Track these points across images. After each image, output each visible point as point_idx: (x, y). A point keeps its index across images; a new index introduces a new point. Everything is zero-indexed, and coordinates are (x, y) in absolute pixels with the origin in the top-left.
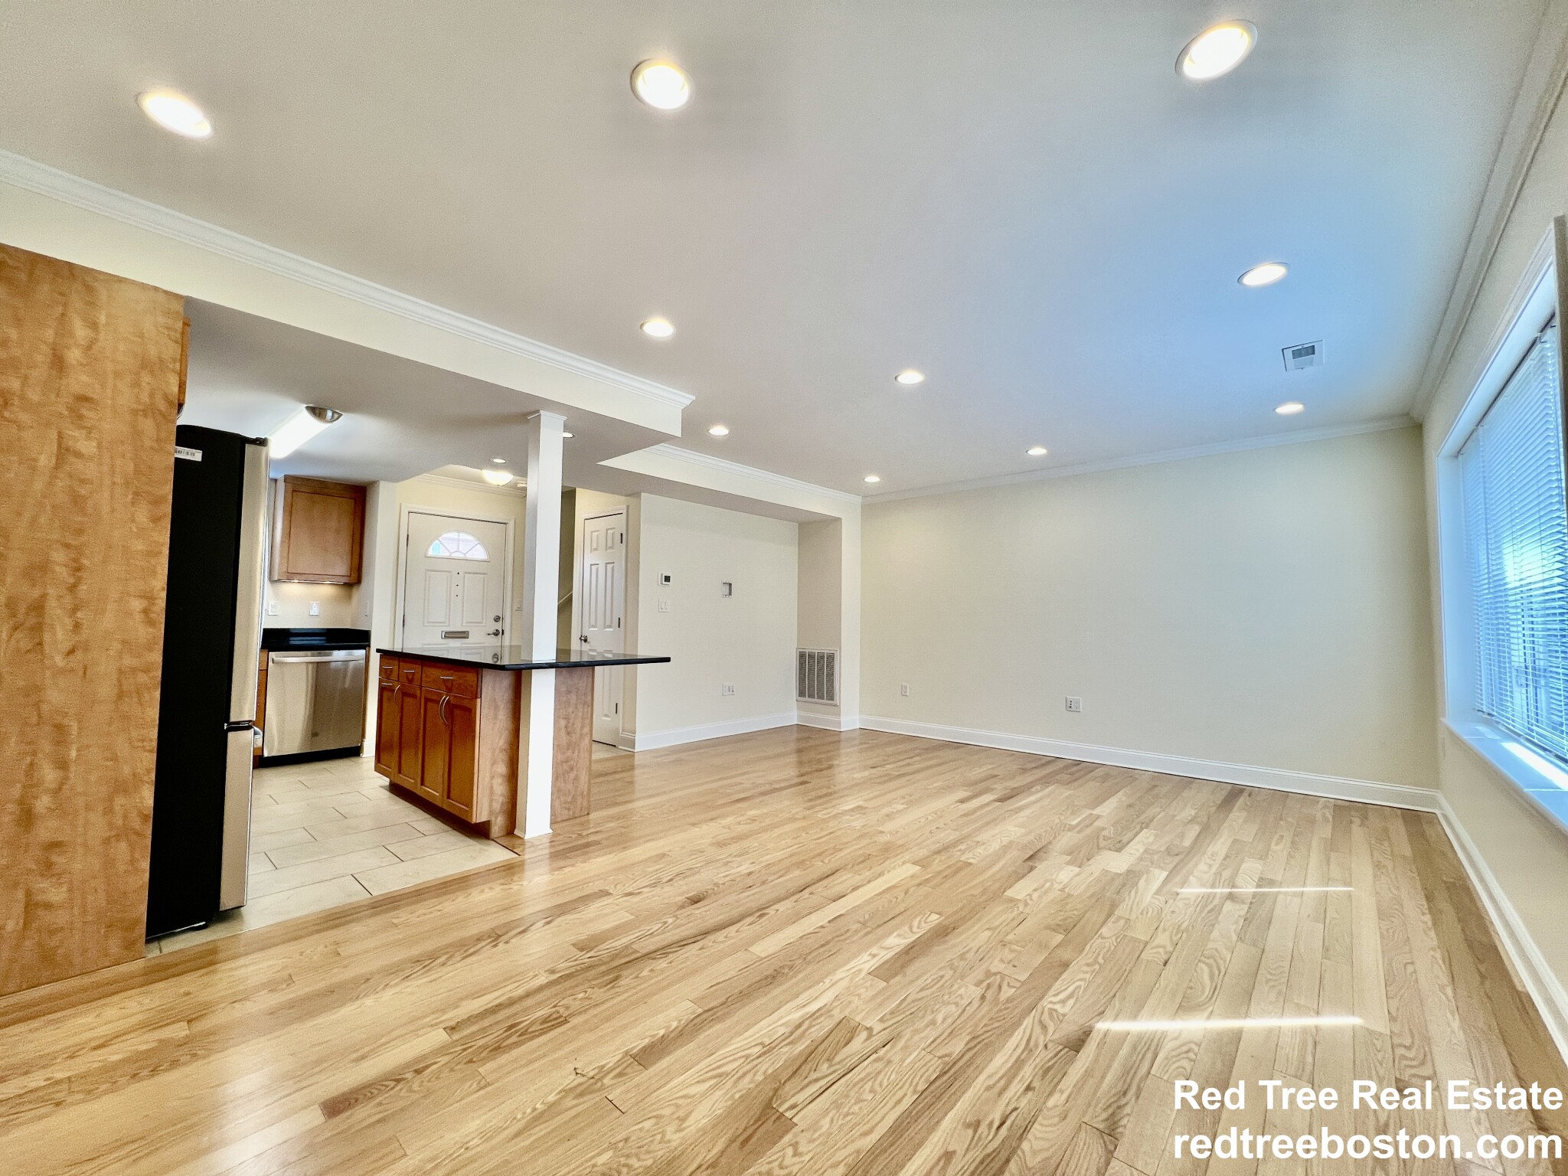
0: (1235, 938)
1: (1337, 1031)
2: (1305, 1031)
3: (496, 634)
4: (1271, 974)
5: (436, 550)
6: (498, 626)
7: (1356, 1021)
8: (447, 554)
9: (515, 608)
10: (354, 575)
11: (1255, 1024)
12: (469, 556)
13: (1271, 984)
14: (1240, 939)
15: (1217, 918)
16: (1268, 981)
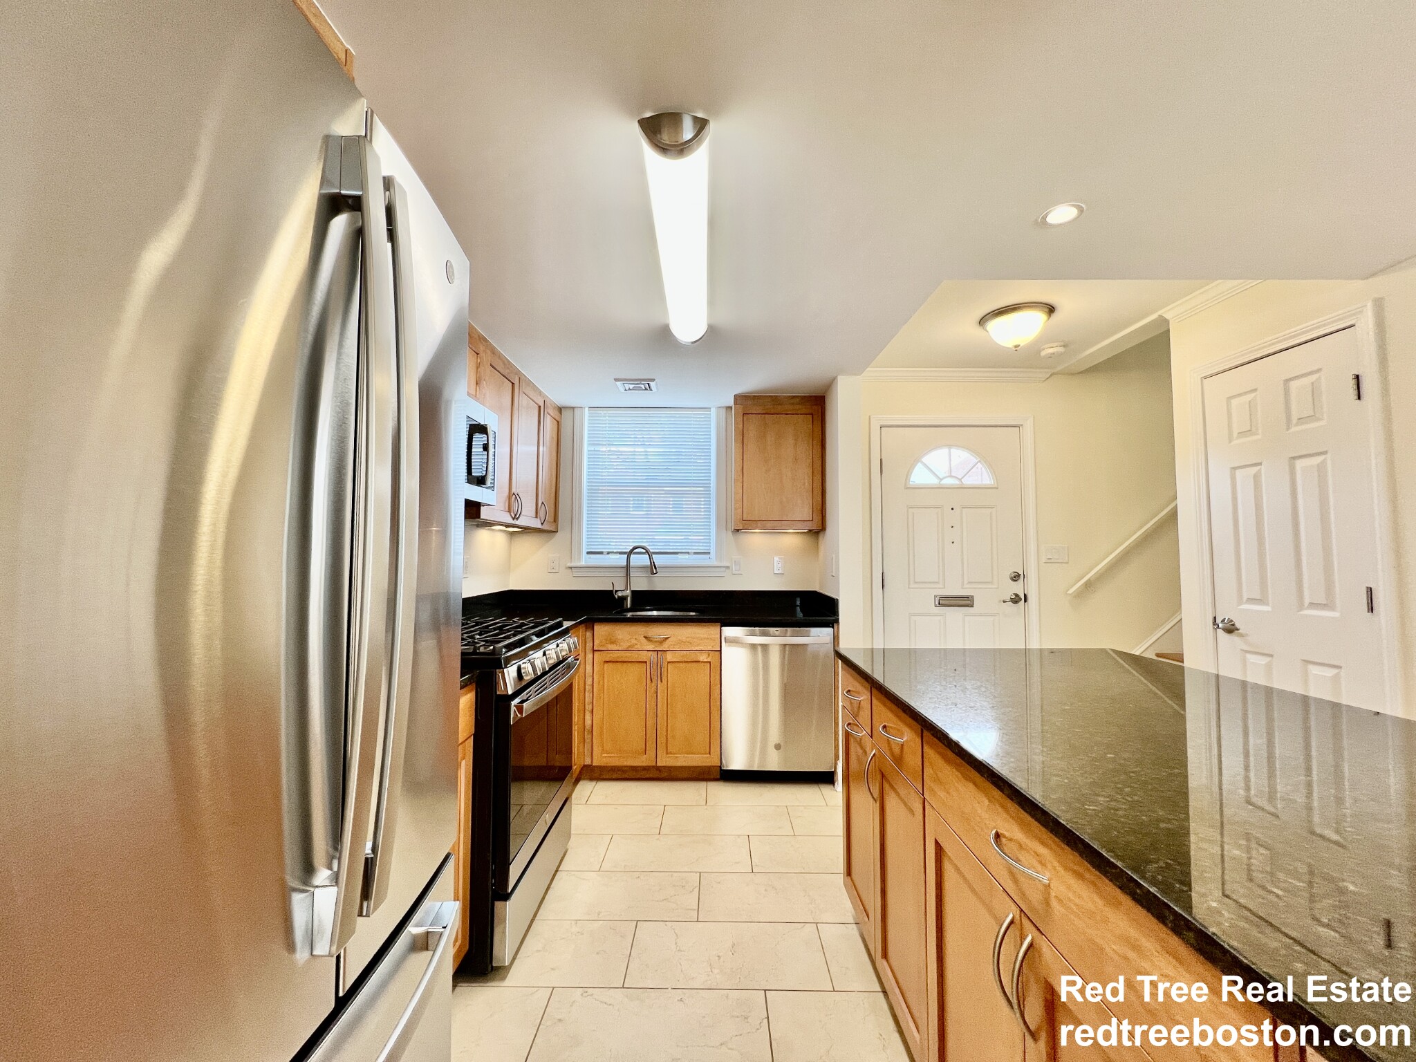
3: (1016, 599)
5: (920, 476)
6: (1018, 588)
8: (933, 481)
9: (1044, 559)
10: (818, 518)
12: (968, 481)
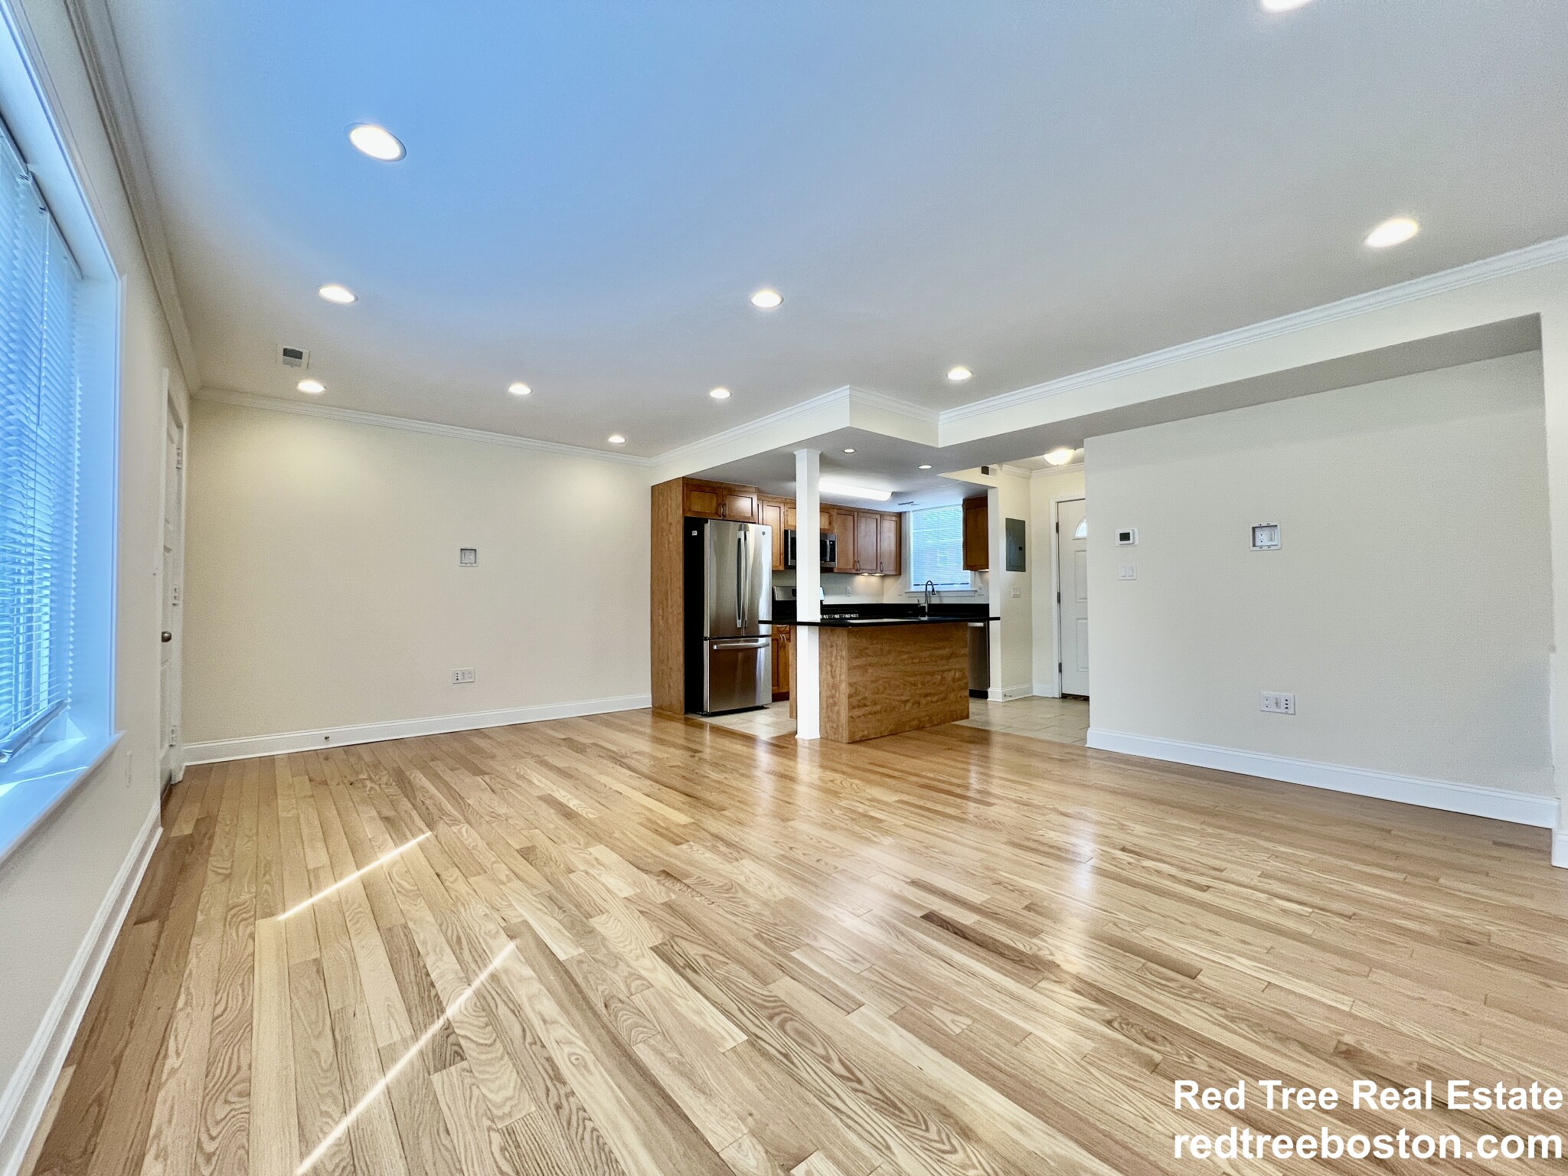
0: (411, 925)
1: (298, 899)
2: (319, 889)
4: (361, 912)
7: (282, 917)
11: (352, 878)
13: (355, 906)
14: (405, 927)
15: (445, 935)
16: (360, 906)
